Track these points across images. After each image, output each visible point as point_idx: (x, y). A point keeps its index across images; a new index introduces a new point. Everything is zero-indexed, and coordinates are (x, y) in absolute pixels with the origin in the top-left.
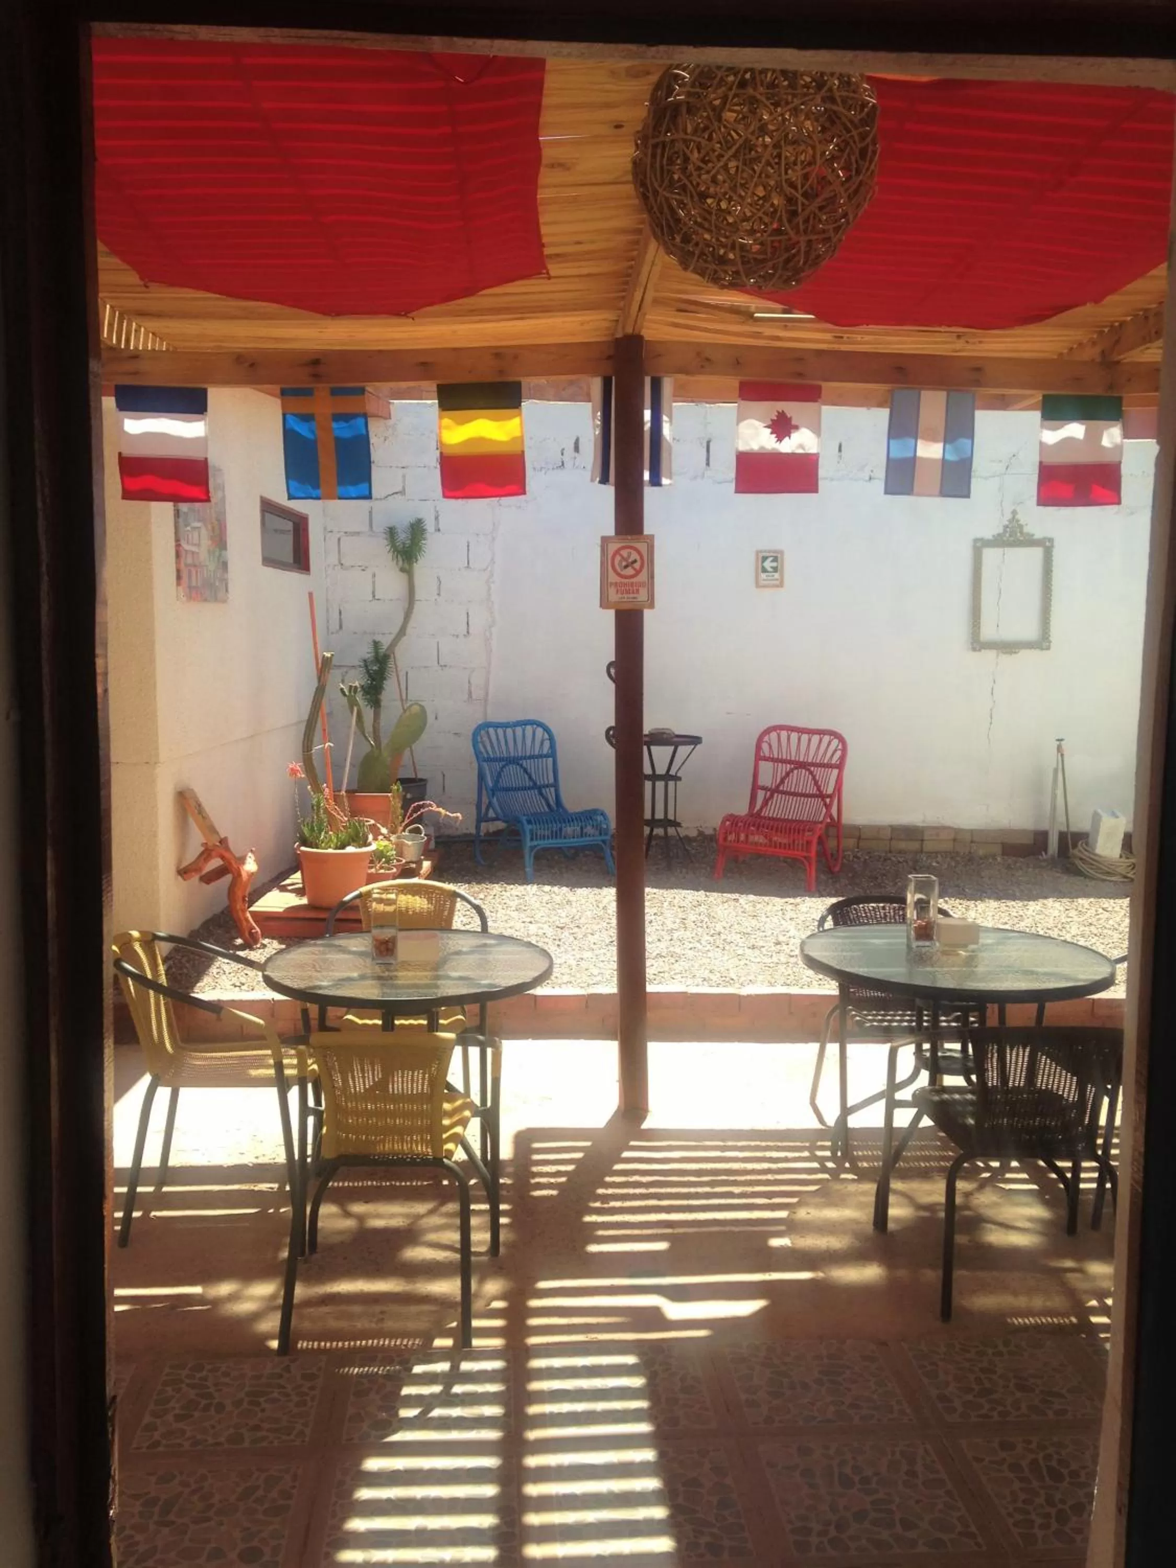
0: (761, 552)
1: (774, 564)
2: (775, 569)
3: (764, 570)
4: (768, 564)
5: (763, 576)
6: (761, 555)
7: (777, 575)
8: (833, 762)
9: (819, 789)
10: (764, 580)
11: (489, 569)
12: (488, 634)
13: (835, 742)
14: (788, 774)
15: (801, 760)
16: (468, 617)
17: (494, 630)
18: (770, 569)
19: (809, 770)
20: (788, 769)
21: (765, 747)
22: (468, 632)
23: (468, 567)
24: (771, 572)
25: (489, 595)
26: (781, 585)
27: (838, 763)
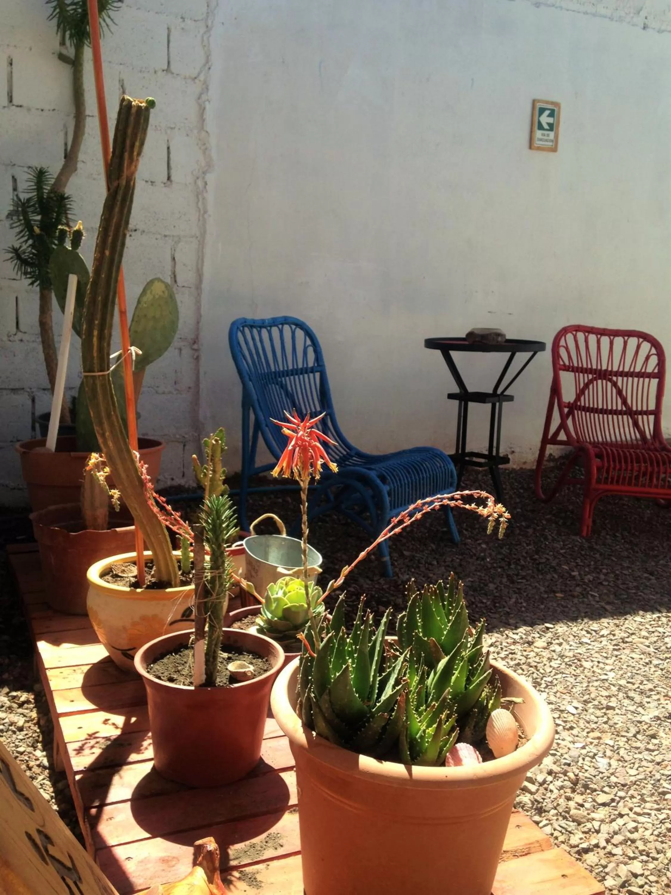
0: (539, 101)
1: (551, 120)
2: (551, 127)
3: (541, 127)
4: (545, 119)
5: (539, 134)
6: (539, 105)
7: (552, 135)
8: (650, 370)
9: (624, 402)
10: (541, 140)
11: (202, 77)
12: (200, 183)
13: (646, 346)
14: (587, 386)
15: (604, 367)
16: (169, 153)
17: (210, 178)
18: (546, 127)
19: (610, 380)
20: (586, 381)
21: (563, 352)
22: (169, 178)
23: (168, 70)
24: (547, 130)
25: (202, 119)
26: (554, 149)
27: (656, 371)
